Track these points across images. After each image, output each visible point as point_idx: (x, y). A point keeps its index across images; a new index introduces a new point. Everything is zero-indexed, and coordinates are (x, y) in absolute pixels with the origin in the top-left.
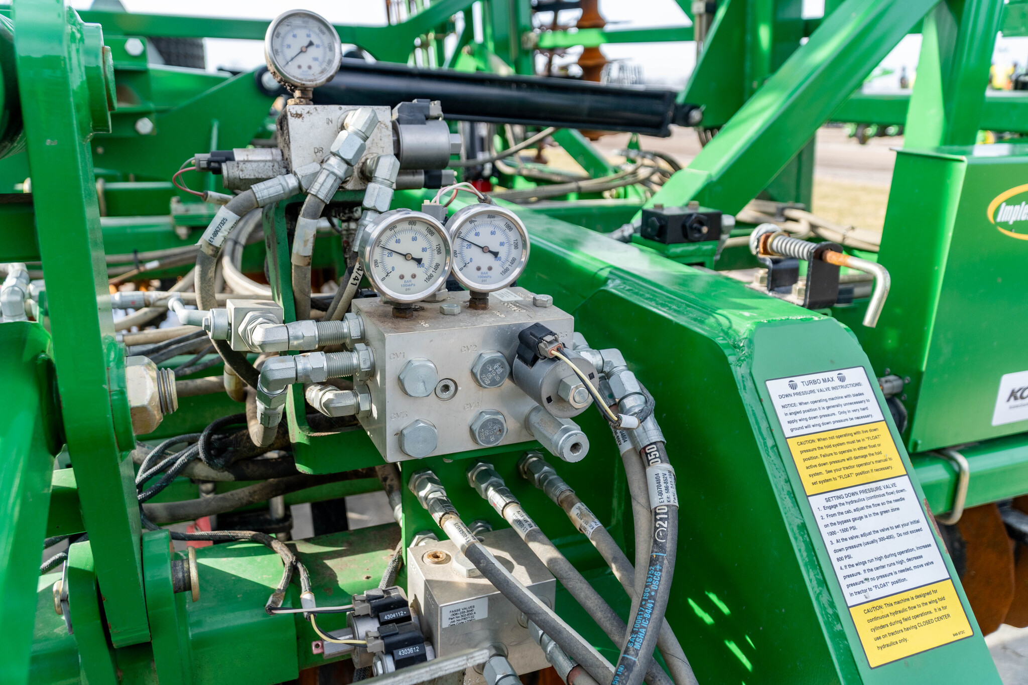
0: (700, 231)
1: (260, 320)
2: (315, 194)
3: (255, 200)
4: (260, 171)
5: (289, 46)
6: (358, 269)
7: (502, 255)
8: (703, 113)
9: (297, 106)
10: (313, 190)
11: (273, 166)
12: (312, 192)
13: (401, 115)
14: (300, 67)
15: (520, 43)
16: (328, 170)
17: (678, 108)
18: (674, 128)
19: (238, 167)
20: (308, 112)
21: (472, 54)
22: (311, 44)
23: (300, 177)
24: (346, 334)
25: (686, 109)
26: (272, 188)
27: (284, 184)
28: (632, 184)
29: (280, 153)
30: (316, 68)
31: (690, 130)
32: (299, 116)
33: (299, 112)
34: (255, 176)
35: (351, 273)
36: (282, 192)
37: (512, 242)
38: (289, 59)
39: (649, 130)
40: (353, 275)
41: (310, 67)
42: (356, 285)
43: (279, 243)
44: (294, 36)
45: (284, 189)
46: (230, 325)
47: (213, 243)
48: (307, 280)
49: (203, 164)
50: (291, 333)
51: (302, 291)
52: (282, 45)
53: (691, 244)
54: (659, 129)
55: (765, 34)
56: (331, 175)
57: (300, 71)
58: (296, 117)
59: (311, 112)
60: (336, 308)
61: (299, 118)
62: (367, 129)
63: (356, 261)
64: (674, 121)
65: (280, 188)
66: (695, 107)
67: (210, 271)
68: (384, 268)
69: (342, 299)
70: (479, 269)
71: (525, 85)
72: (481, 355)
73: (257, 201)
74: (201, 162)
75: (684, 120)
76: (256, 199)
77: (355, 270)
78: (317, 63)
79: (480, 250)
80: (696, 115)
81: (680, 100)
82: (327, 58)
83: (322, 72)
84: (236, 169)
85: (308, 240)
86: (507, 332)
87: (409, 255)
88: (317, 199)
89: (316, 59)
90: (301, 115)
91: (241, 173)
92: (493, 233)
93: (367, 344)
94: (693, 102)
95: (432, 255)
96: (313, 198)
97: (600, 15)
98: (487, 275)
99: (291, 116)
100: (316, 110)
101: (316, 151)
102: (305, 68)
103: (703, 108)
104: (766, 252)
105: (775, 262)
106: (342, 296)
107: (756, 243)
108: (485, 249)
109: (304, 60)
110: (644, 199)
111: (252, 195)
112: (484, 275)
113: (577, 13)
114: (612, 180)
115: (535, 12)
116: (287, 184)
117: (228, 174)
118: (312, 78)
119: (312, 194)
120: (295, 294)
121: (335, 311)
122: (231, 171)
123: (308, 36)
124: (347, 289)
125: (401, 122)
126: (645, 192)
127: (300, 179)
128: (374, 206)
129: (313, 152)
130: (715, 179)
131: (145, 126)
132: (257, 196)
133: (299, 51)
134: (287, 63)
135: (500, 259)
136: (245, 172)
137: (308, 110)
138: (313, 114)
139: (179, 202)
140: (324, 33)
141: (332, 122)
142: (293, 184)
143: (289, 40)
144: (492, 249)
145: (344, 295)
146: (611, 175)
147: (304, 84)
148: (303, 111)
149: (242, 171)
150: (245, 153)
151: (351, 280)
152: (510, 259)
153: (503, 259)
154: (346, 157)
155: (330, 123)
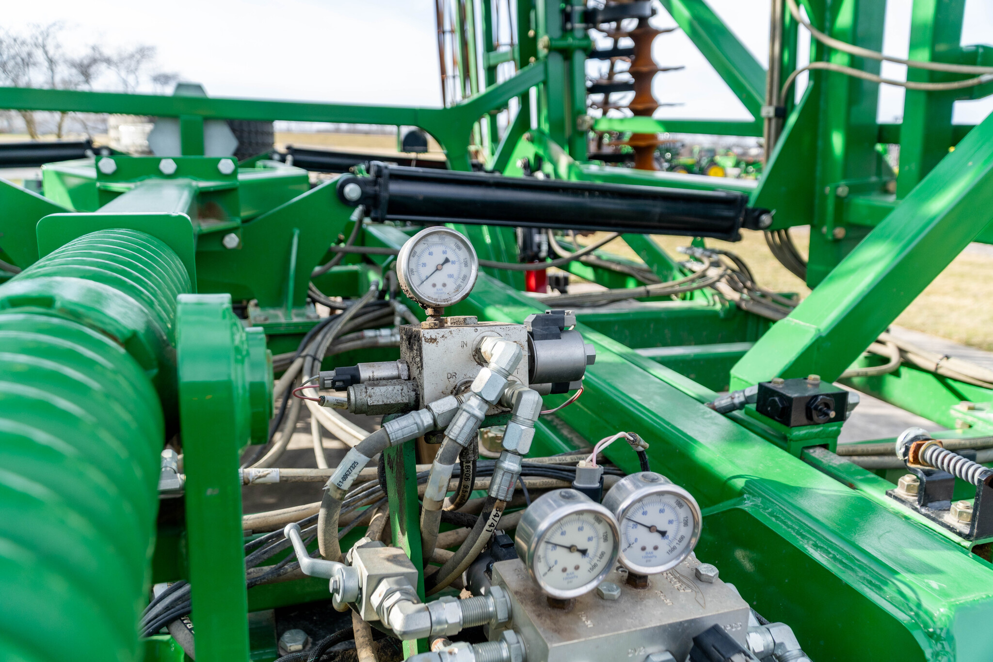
0: (827, 414)
1: (397, 595)
2: (454, 438)
3: (388, 442)
4: (388, 395)
5: (424, 265)
6: (495, 516)
7: (670, 534)
8: (773, 218)
9: (432, 330)
10: (452, 433)
11: (402, 390)
12: (451, 437)
13: (535, 329)
14: (434, 285)
15: (575, 125)
16: (468, 412)
17: (749, 212)
18: (743, 231)
19: (367, 392)
20: (443, 336)
21: (531, 140)
22: (447, 261)
23: (436, 415)
24: (492, 613)
25: (757, 213)
26: (407, 428)
27: (419, 422)
28: (700, 288)
29: (406, 367)
30: (451, 286)
31: (760, 234)
32: (433, 340)
33: (433, 337)
34: (383, 401)
35: (486, 518)
36: (417, 431)
37: (682, 520)
38: (424, 278)
39: (719, 235)
40: (489, 522)
41: (444, 285)
42: (491, 531)
43: (407, 479)
44: (431, 254)
45: (419, 429)
46: (361, 589)
47: (342, 487)
48: (437, 522)
49: (328, 383)
50: (434, 619)
51: (431, 533)
52: (418, 265)
53: (815, 427)
54: (730, 234)
55: (838, 141)
56: (472, 418)
57: (435, 289)
58: (431, 342)
59: (445, 336)
60: (467, 553)
61: (433, 343)
62: (512, 367)
63: (493, 507)
64: (743, 226)
65: (415, 427)
66: (767, 212)
67: (335, 514)
68: (547, 562)
69: (475, 545)
70: (643, 549)
71: (597, 193)
72: (648, 657)
73: (390, 443)
74: (326, 382)
75: (755, 225)
76: (390, 440)
77: (491, 516)
78: (452, 280)
79: (646, 530)
80: (766, 219)
81: (750, 205)
82: (463, 274)
83: (457, 290)
84: (364, 395)
85: (443, 486)
86: (678, 629)
87: (574, 548)
88: (456, 444)
89: (451, 276)
90: (435, 340)
91: (369, 399)
92: (662, 511)
93: (517, 631)
94: (764, 206)
95: (598, 543)
96: (451, 443)
97: (653, 97)
98: (652, 555)
99: (425, 341)
100: (451, 333)
101: (449, 377)
102: (439, 286)
103: (773, 212)
104: (916, 460)
105: (928, 473)
106: (475, 542)
107: (903, 450)
108: (651, 529)
109: (440, 278)
110: (712, 303)
111: (386, 436)
112: (649, 555)
113: (630, 96)
114: (680, 284)
115: (589, 94)
116: (422, 422)
117: (356, 401)
118: (446, 297)
119: (450, 439)
120: (423, 535)
121: (465, 556)
122: (359, 397)
123: (445, 252)
124: (482, 535)
125: (535, 336)
126: (713, 295)
127: (436, 416)
128: (516, 449)
129: (446, 378)
130: (824, 334)
131: (232, 241)
132: (391, 438)
133: (434, 269)
134: (423, 282)
135: (667, 538)
136: (374, 398)
137: (443, 334)
138: (448, 338)
139: (256, 305)
140: (459, 248)
141: (466, 345)
142: (428, 422)
143: (426, 258)
144: (659, 528)
145: (477, 541)
146: (680, 278)
147: (439, 305)
148: (437, 335)
149: (370, 396)
150: (371, 369)
151: (487, 527)
152: (678, 537)
153: (670, 537)
154: (488, 399)
155: (465, 346)
